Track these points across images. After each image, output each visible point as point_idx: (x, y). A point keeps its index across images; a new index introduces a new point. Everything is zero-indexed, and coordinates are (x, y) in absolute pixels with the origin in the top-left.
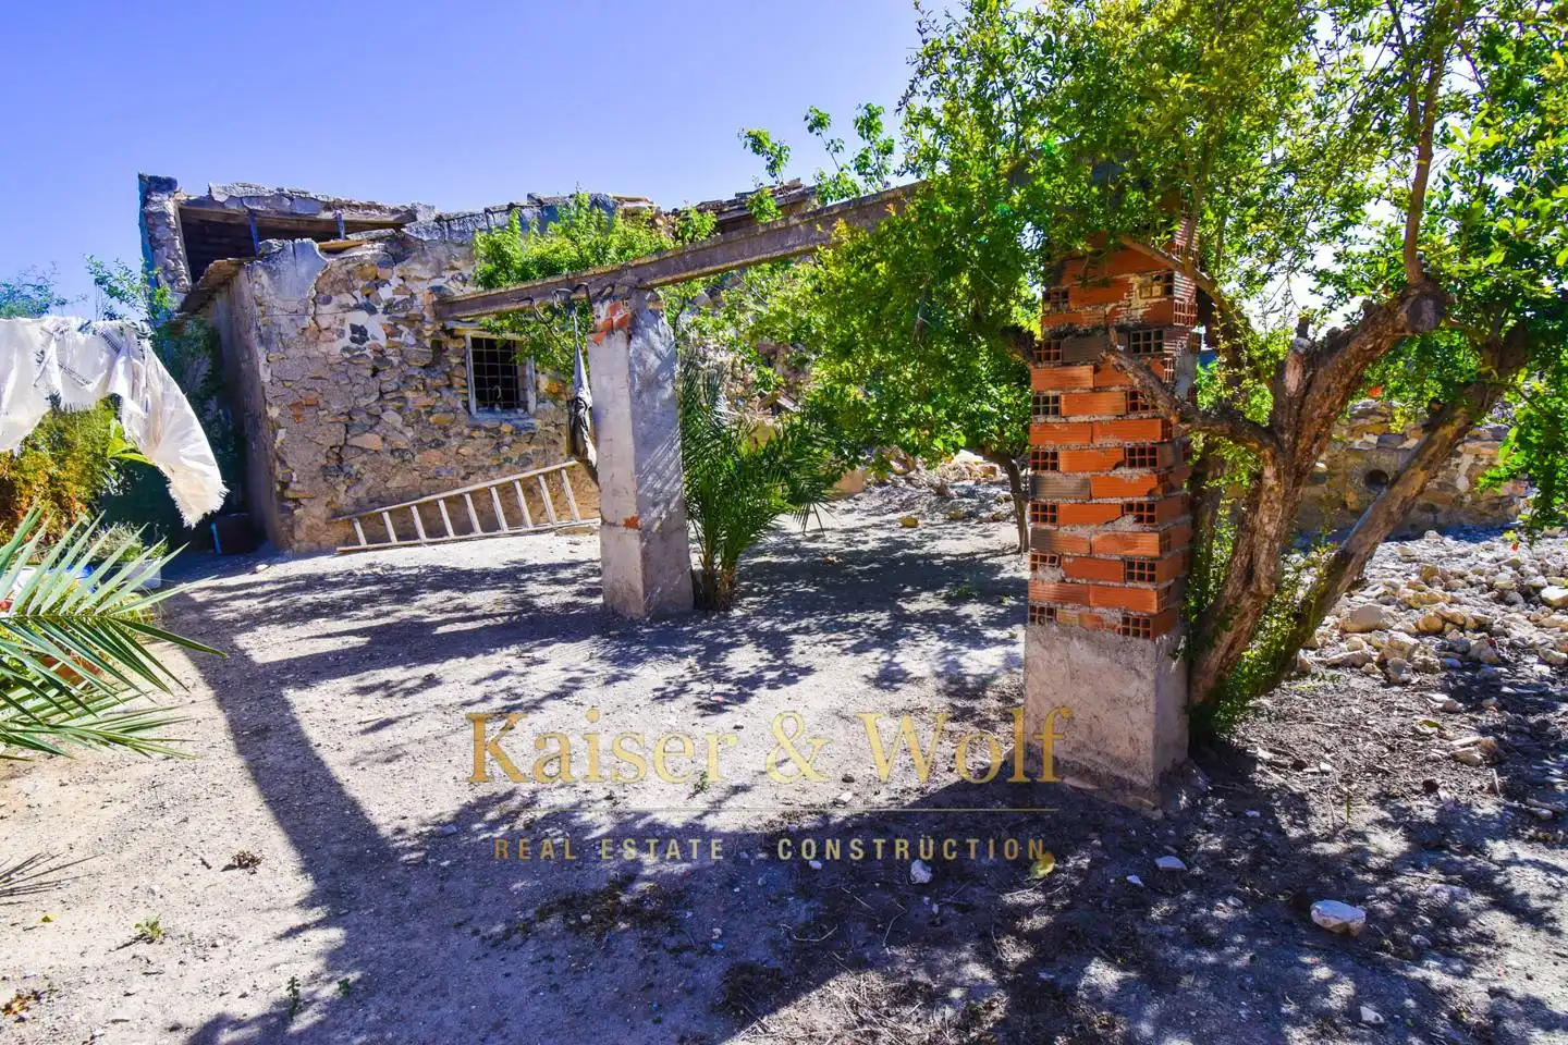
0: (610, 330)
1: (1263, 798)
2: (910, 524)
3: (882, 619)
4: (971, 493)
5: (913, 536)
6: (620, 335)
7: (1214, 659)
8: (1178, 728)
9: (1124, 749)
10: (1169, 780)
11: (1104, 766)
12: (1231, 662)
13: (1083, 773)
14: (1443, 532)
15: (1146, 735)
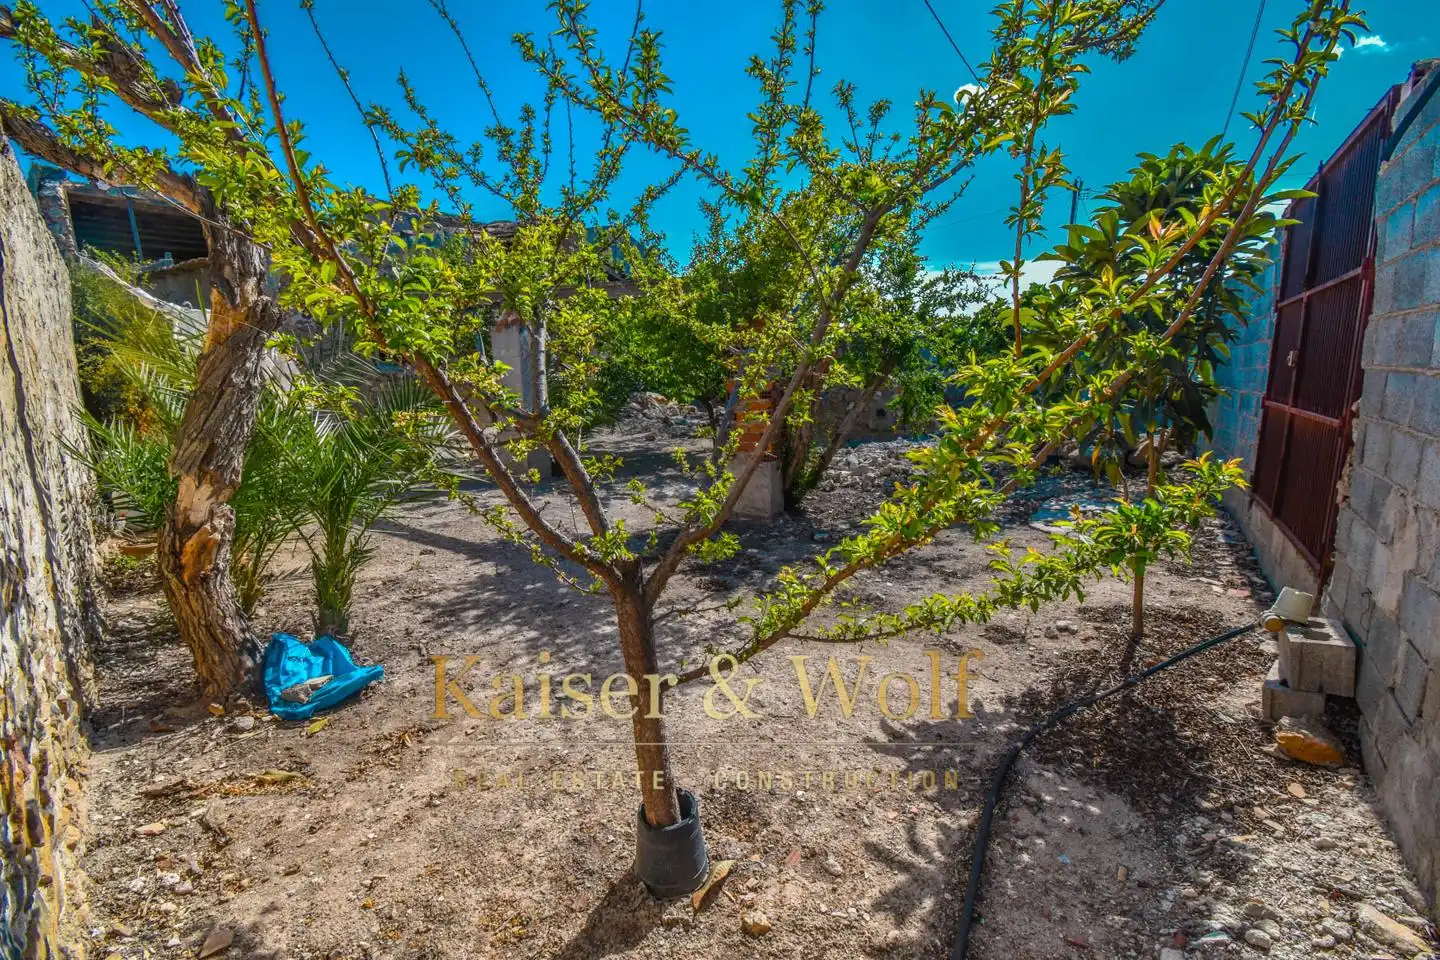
0: (507, 325)
1: (809, 521)
2: (651, 439)
3: (652, 478)
4: (683, 422)
5: (651, 445)
6: (515, 328)
7: (791, 470)
8: (780, 498)
9: (760, 505)
10: (775, 516)
11: (754, 513)
12: (798, 474)
13: (747, 516)
14: (904, 437)
15: (768, 499)
